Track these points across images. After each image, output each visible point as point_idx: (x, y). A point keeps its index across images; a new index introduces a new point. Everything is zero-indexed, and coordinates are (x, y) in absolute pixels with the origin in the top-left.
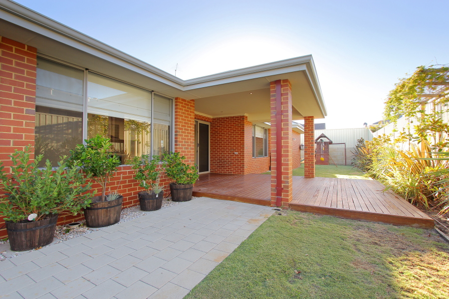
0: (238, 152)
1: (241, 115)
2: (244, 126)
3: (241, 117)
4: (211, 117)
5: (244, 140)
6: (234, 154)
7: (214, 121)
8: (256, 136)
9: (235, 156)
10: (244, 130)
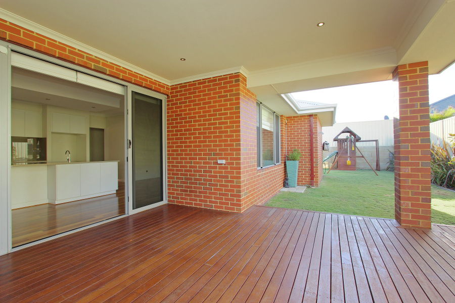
0: (226, 159)
1: (232, 71)
2: (238, 99)
3: (232, 76)
4: (169, 83)
5: (239, 131)
6: (217, 163)
7: (176, 92)
8: (264, 127)
9: (220, 168)
10: (239, 108)
